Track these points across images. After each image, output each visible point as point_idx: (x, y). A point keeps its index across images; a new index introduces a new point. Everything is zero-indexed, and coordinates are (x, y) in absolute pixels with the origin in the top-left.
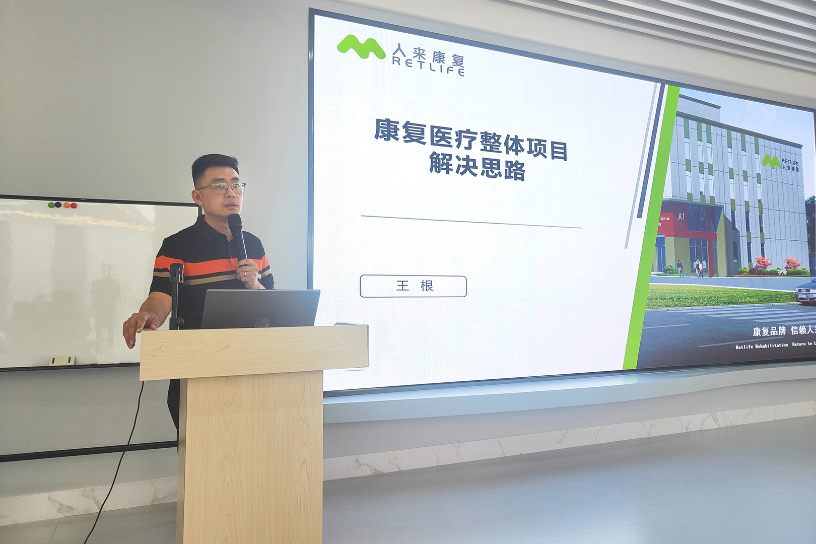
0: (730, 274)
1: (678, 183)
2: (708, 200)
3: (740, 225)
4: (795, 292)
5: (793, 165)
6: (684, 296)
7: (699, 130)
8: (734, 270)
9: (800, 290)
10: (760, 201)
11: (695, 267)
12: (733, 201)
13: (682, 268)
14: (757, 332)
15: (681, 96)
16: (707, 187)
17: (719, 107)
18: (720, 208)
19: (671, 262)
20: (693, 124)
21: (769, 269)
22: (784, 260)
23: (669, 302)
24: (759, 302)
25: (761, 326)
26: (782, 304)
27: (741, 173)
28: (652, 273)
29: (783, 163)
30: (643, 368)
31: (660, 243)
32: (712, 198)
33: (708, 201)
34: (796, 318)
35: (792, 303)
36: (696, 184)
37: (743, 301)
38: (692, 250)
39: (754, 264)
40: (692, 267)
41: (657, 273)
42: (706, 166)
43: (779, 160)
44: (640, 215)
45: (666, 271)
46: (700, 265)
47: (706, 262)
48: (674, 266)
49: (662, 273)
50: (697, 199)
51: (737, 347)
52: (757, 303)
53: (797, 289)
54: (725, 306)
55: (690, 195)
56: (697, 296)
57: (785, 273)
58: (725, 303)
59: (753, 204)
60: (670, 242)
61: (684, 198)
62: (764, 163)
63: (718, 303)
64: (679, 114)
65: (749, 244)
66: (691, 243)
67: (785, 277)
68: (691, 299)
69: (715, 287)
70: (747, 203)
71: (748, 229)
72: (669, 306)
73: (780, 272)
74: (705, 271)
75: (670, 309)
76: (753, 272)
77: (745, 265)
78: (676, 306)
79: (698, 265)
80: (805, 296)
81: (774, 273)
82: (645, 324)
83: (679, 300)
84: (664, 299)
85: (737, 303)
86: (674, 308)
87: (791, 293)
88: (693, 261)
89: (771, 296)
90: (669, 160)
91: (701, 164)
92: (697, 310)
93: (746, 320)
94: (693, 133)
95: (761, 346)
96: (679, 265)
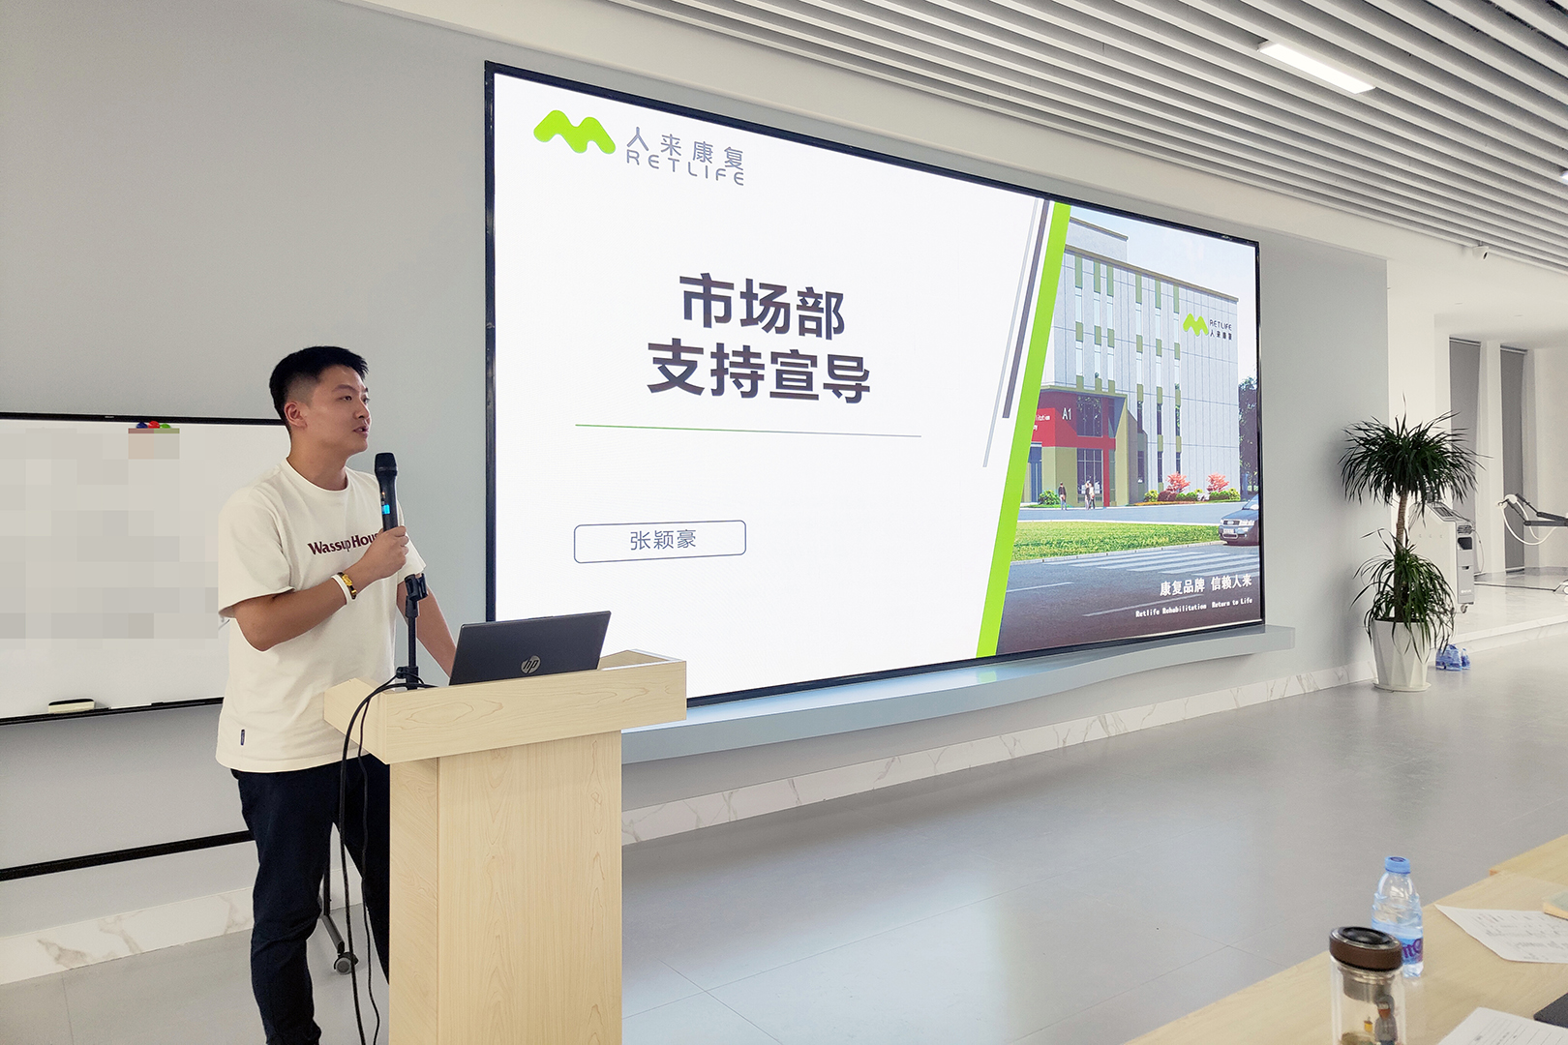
0: (1132, 502)
1: (1064, 361)
2: (1105, 385)
3: (1149, 425)
4: (1218, 525)
5: (1224, 330)
6: (1067, 538)
7: (1097, 274)
8: (1138, 497)
9: (1226, 523)
10: (1177, 387)
11: (1083, 492)
12: (1140, 387)
13: (1065, 494)
14: (1165, 590)
15: (1072, 220)
16: (1105, 367)
17: (1125, 238)
18: (1122, 399)
19: (1049, 486)
20: (1088, 265)
21: (1185, 492)
22: (1207, 477)
23: (1046, 549)
24: (1171, 542)
25: (1171, 578)
26: (1201, 544)
27: (1153, 343)
28: (1022, 504)
29: (1212, 327)
30: (1007, 655)
31: (1035, 456)
32: (1111, 383)
33: (1105, 390)
34: (1218, 565)
35: (1215, 542)
36: (1089, 362)
37: (1148, 542)
38: (1080, 465)
39: (1166, 485)
40: (1080, 492)
41: (1029, 504)
42: (1104, 333)
43: (1207, 322)
44: (1006, 414)
45: (1041, 501)
46: (1091, 489)
47: (1100, 484)
48: (1054, 492)
49: (1036, 503)
50: (1089, 386)
51: (1138, 614)
52: (1167, 544)
53: (1222, 522)
54: (1123, 552)
55: (1080, 379)
56: (1085, 538)
57: (1207, 498)
58: (1123, 547)
59: (1169, 392)
60: (1049, 454)
61: (1071, 385)
62: (1186, 327)
63: (1113, 548)
64: (1070, 250)
65: (1160, 454)
66: (1080, 455)
67: (1207, 503)
68: (1077, 542)
69: (1110, 524)
70: (1159, 390)
71: (1159, 432)
72: (1045, 555)
73: (1200, 497)
74: (1097, 498)
75: (1047, 559)
76: (1164, 497)
77: (1153, 488)
78: (1055, 554)
79: (1088, 490)
80: (1231, 532)
81: (1192, 498)
82: (1010, 584)
83: (1059, 546)
84: (1039, 545)
85: (1140, 546)
86: (1053, 558)
87: (1213, 528)
88: (1080, 483)
89: (1186, 534)
90: (1053, 325)
91: (1098, 329)
92: (1085, 560)
93: (1151, 571)
94: (1088, 280)
95: (1171, 611)
96: (1062, 491)
